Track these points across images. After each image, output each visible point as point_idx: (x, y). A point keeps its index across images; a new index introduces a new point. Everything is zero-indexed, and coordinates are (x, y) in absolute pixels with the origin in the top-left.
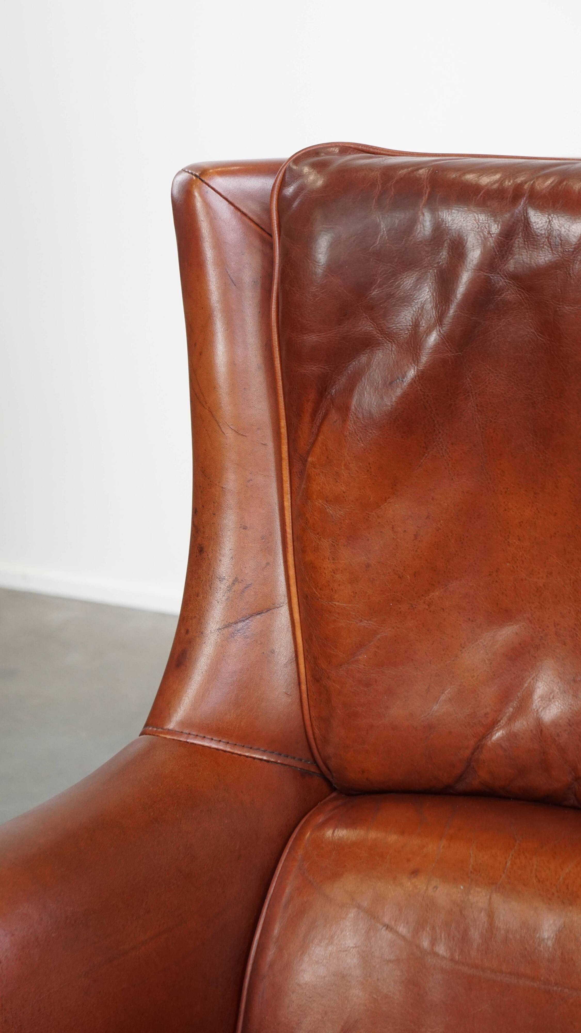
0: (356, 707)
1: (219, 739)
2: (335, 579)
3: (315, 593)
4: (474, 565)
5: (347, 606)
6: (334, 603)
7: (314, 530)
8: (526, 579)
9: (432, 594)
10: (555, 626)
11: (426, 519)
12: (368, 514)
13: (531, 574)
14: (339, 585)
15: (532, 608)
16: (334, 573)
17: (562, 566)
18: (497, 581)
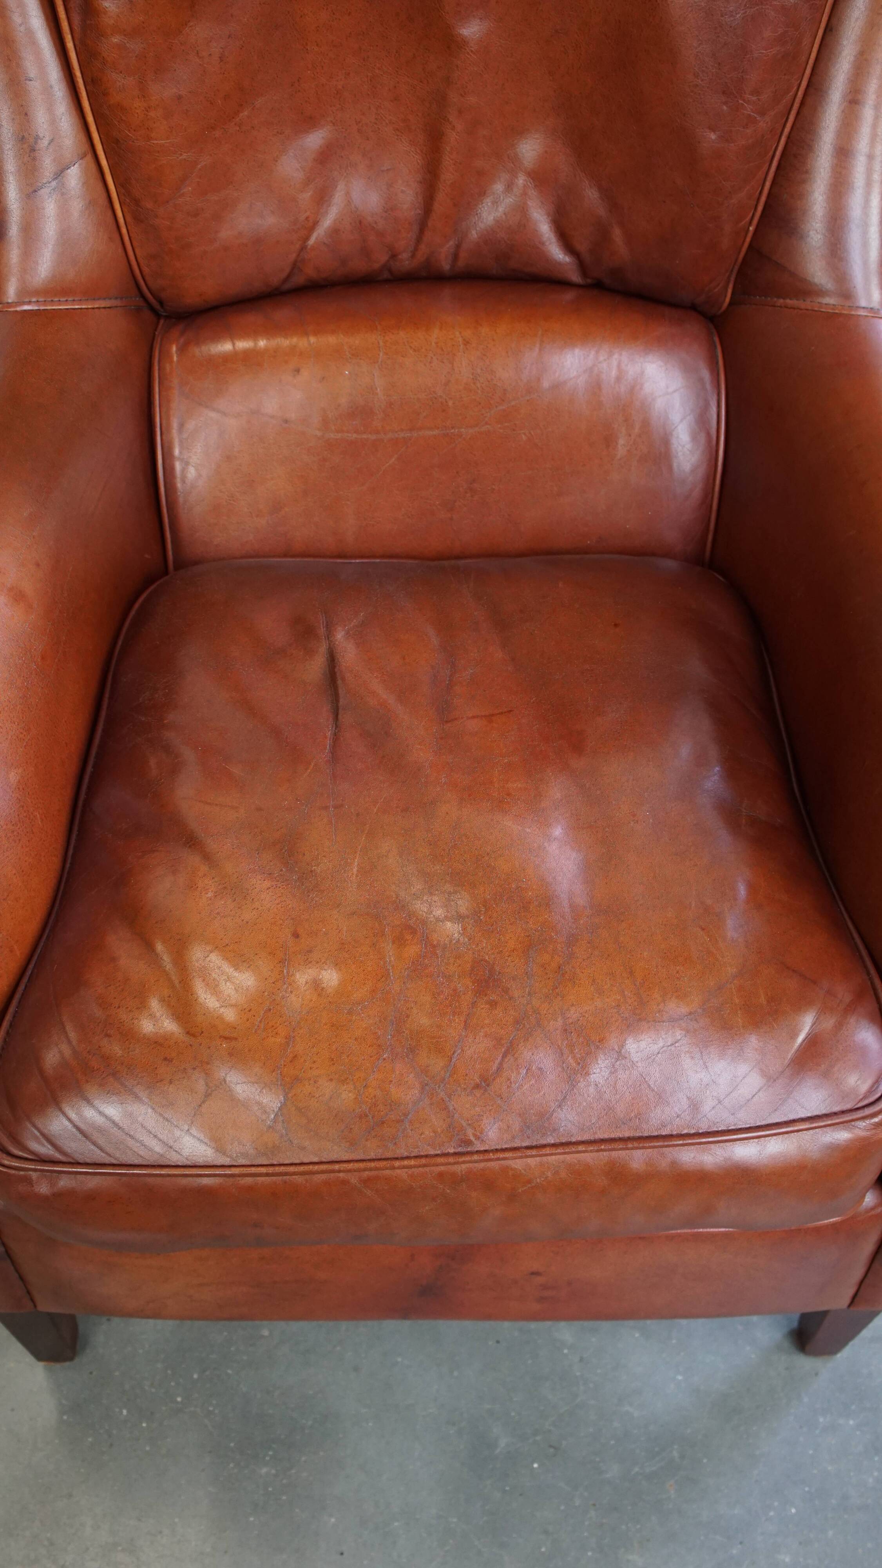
0: (188, 238)
1: (65, 299)
2: (148, 117)
3: (128, 136)
4: (276, 78)
5: (165, 143)
6: (152, 142)
7: (115, 70)
8: (326, 84)
9: (241, 115)
10: (357, 124)
11: (229, 38)
12: (171, 42)
13: (330, 78)
14: (154, 123)
15: (334, 111)
16: (147, 111)
17: (359, 65)
18: (299, 91)
